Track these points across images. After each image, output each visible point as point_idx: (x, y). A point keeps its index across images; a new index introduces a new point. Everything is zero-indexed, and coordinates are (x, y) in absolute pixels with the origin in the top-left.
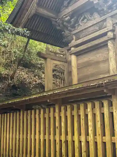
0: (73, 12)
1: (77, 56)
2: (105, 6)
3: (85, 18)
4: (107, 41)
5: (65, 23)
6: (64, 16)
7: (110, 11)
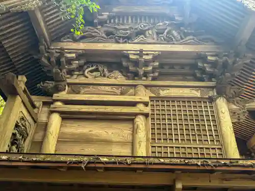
0: (84, 52)
1: (63, 119)
2: (143, 69)
3: (97, 70)
4: (136, 115)
5: (63, 60)
6: (66, 49)
7: (145, 78)
